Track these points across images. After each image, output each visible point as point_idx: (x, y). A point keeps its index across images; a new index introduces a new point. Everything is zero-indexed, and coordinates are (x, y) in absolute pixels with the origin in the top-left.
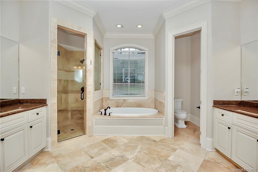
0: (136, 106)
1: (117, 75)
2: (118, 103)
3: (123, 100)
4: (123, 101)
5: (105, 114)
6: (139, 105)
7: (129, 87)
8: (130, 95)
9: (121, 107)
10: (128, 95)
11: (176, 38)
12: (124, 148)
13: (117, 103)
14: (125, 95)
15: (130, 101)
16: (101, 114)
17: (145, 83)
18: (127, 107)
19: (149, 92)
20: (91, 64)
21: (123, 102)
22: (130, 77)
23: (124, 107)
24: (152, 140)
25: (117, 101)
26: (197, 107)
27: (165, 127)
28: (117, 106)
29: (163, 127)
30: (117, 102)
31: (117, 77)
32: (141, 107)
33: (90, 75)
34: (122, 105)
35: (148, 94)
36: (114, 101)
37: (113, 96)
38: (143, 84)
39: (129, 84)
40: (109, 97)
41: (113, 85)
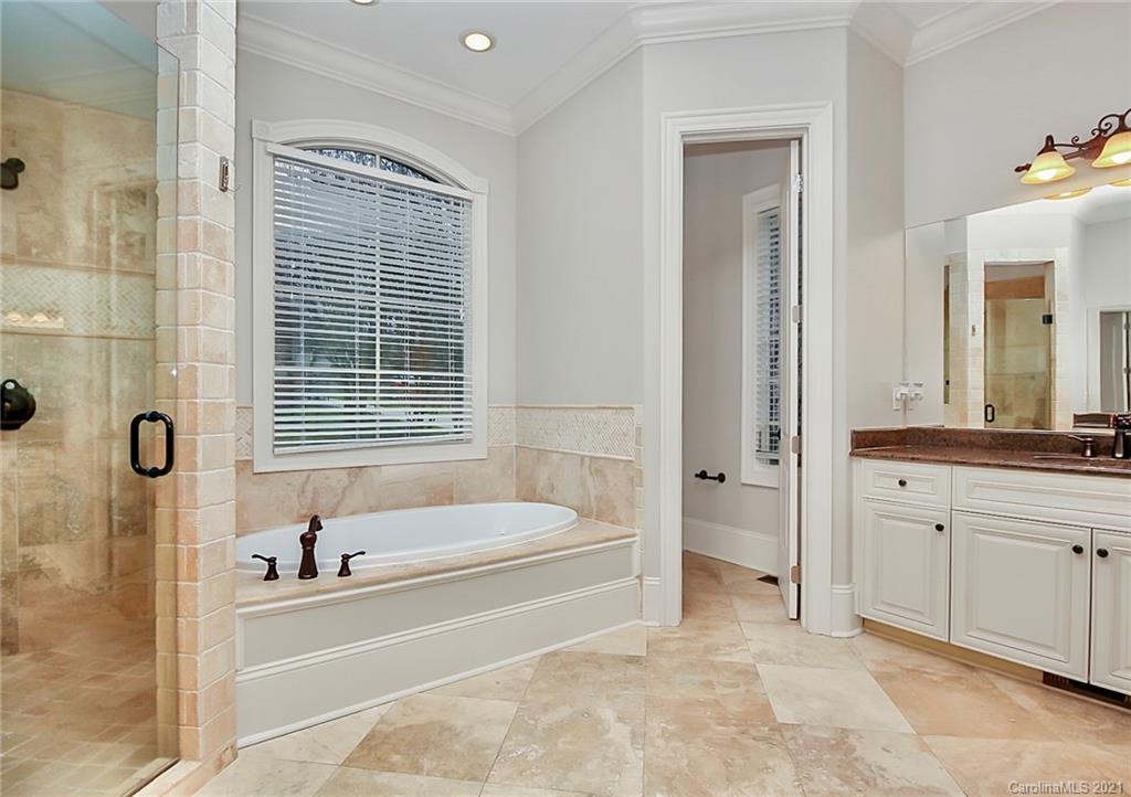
0: (423, 498)
2: (315, 491)
3: (344, 472)
4: (349, 475)
5: (308, 569)
6: (442, 494)
7: (377, 387)
8: (382, 436)
9: (334, 514)
10: (374, 436)
11: (691, 151)
12: (541, 751)
13: (309, 494)
14: (361, 436)
15: (387, 473)
16: (272, 574)
17: (464, 369)
18: (372, 510)
19: (489, 417)
20: (224, 189)
21: (346, 482)
22: (381, 332)
23: (353, 513)
24: (614, 657)
25: (309, 477)
26: (697, 476)
27: (645, 578)
28: (305, 512)
29: (631, 581)
30: (309, 488)
32: (451, 503)
33: (214, 271)
34: (339, 503)
35: (488, 427)
36: (289, 484)
37: (276, 449)
38: (456, 371)
39: (378, 372)
40: (247, 458)
41: (276, 375)
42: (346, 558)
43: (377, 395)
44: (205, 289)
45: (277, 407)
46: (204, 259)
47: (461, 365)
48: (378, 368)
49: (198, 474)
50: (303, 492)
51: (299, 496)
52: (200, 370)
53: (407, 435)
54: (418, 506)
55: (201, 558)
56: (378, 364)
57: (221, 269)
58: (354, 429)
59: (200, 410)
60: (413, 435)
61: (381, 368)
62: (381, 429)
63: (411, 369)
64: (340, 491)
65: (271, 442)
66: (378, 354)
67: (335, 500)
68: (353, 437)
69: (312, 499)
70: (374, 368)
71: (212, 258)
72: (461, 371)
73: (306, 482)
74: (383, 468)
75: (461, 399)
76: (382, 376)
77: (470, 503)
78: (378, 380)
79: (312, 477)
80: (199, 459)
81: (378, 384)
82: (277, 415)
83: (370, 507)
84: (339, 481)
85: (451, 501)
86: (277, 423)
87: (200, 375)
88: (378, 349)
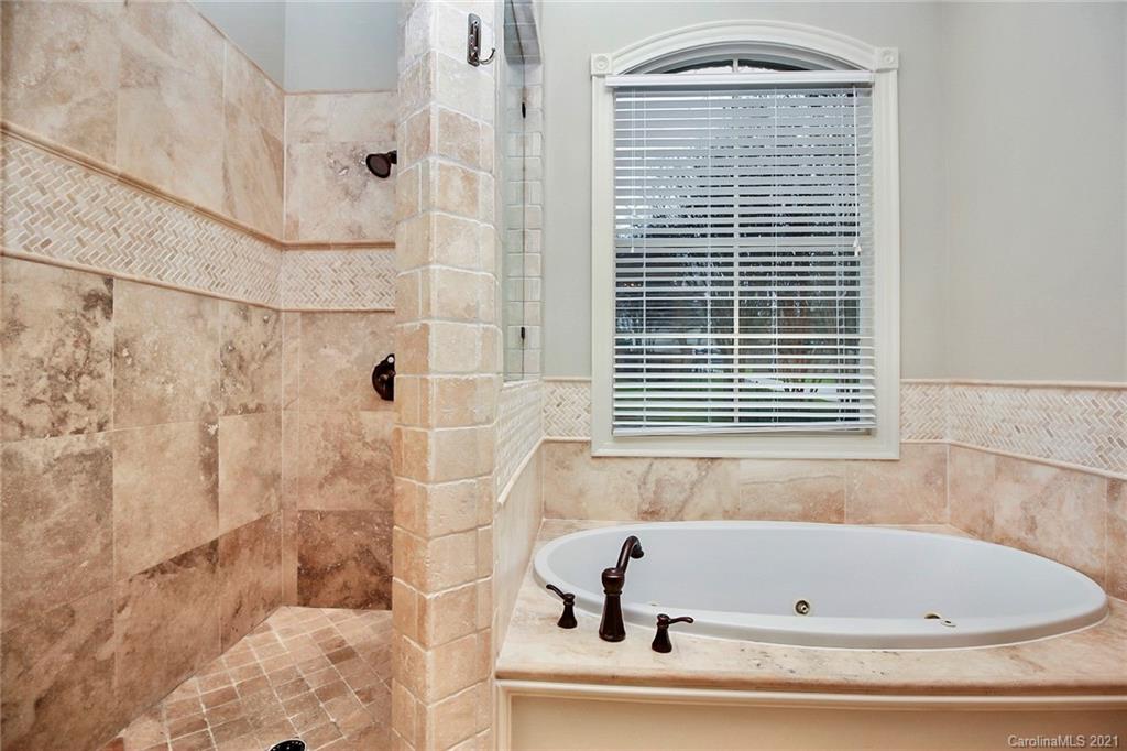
0: (797, 507)
1: (648, 265)
2: (658, 482)
3: (694, 463)
4: (699, 468)
5: (611, 626)
6: (826, 505)
8: (741, 419)
9: (678, 515)
10: (731, 419)
13: (651, 486)
15: (746, 470)
17: (861, 326)
19: (902, 399)
21: (695, 476)
22: (742, 283)
23: (704, 516)
25: (650, 466)
28: (645, 507)
30: (652, 478)
31: (649, 284)
33: (457, 182)
34: (686, 502)
35: (902, 414)
36: (629, 472)
37: (616, 431)
38: (848, 331)
39: (736, 336)
40: (584, 438)
41: (617, 344)
42: (664, 623)
43: (736, 366)
44: (443, 210)
45: (618, 380)
46: (441, 165)
47: (855, 322)
48: (736, 331)
49: (429, 487)
50: (645, 483)
51: (639, 487)
52: (433, 331)
53: (775, 419)
54: (791, 520)
55: (432, 616)
56: (736, 326)
57: (469, 179)
58: (706, 410)
59: (434, 391)
60: (781, 419)
61: (741, 331)
62: (741, 410)
63: (780, 331)
64: (687, 486)
65: (610, 421)
66: (736, 313)
67: (681, 498)
68: (705, 419)
69: (655, 493)
70: (732, 331)
71: (452, 164)
72: (855, 331)
73: (648, 472)
74: (742, 462)
75: (855, 371)
76: (742, 342)
77: (871, 522)
78: (736, 346)
79: (654, 467)
80: (431, 464)
81: (736, 352)
82: (618, 390)
83: (727, 512)
84: (687, 474)
85: (839, 516)
86: (617, 399)
87: (433, 338)
88: (736, 308)
